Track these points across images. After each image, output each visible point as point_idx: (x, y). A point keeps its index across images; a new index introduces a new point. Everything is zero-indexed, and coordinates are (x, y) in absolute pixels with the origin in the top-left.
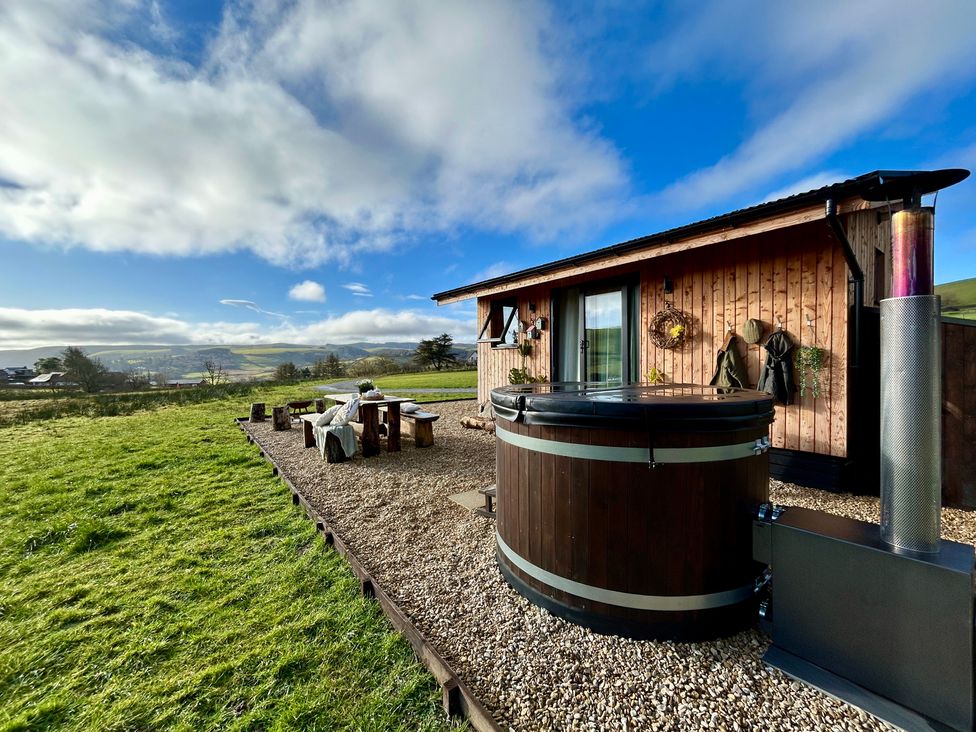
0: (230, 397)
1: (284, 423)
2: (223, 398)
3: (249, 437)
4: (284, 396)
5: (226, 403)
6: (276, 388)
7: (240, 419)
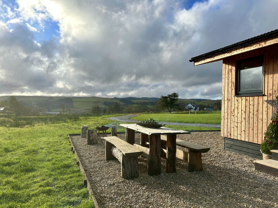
0: (69, 121)
1: (93, 140)
2: (65, 122)
3: (72, 148)
4: (94, 122)
5: (66, 124)
6: (90, 117)
7: (70, 135)
